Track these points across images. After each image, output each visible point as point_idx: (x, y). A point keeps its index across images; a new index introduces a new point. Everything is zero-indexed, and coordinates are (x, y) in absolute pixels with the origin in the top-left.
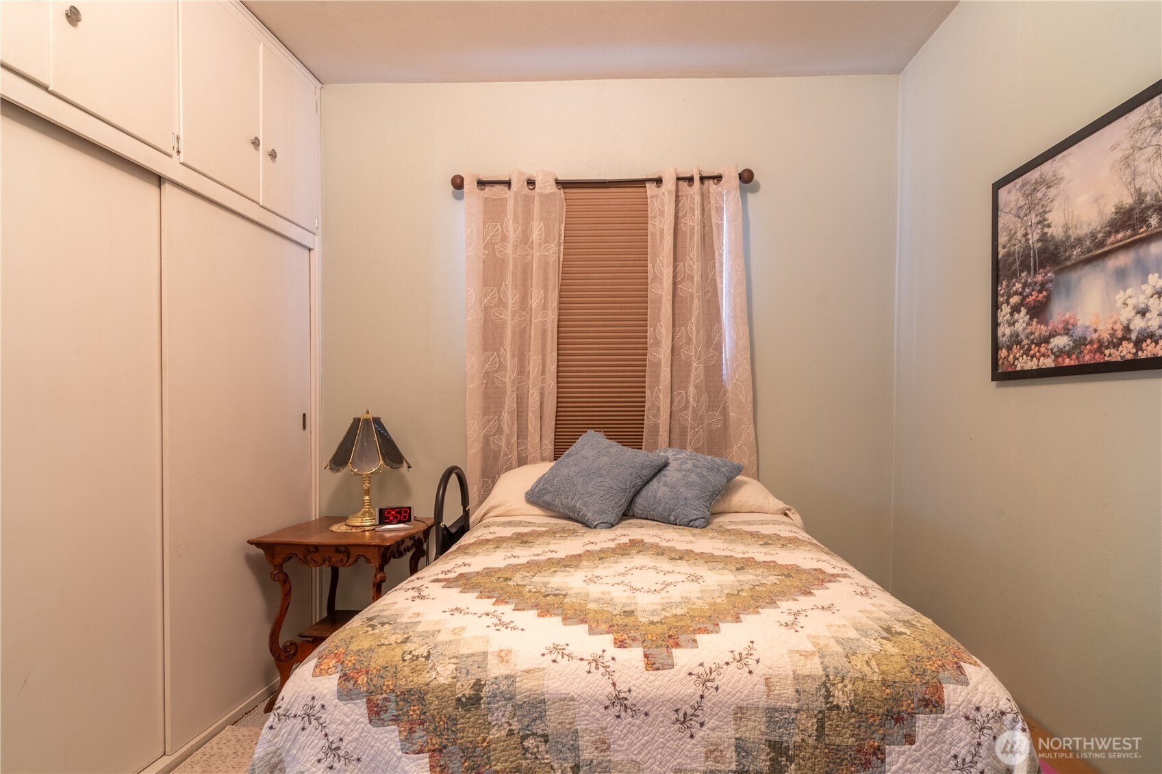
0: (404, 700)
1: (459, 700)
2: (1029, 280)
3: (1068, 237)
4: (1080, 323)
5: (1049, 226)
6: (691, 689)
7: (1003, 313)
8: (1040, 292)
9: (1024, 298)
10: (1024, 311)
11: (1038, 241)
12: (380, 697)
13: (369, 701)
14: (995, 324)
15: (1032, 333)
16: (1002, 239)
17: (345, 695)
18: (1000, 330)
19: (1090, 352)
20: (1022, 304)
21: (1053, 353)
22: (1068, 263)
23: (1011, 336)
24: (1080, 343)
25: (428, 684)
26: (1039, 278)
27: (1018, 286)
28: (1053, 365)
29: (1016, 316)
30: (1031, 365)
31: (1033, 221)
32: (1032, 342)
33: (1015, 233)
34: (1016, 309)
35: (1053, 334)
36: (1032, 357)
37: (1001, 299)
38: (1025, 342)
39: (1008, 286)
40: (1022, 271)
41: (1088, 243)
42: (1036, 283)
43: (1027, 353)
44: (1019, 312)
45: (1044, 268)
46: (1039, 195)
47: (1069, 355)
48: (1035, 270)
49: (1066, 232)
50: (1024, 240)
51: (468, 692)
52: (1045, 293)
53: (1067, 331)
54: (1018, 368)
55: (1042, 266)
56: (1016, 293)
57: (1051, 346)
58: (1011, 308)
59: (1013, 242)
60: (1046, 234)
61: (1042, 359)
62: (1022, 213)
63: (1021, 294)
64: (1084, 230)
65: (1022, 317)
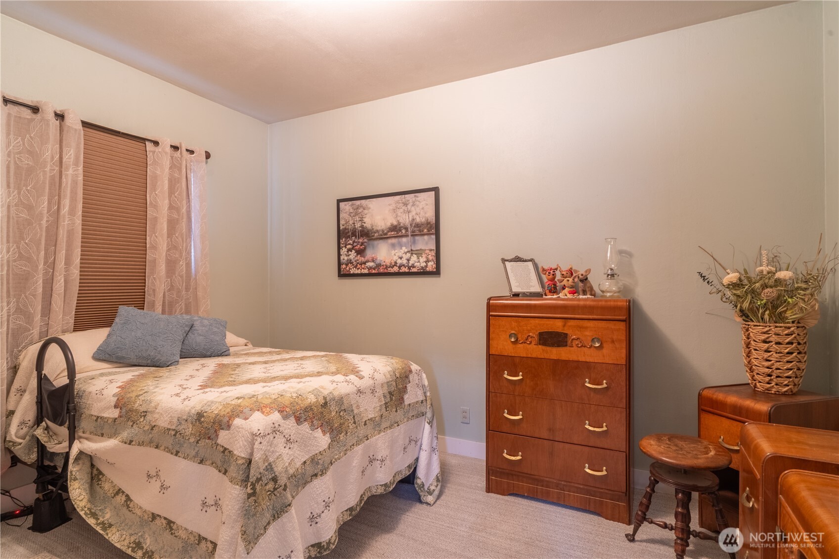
0: (306, 411)
1: (321, 405)
2: (356, 241)
3: (373, 229)
4: (378, 259)
5: (365, 223)
6: (371, 382)
7: (343, 251)
8: (361, 245)
9: (354, 247)
10: (353, 251)
11: (360, 227)
12: (298, 413)
13: (295, 416)
14: (339, 255)
15: (358, 260)
16: (342, 222)
17: (285, 417)
18: (342, 258)
19: (383, 269)
20: (353, 248)
21: (368, 268)
22: (373, 238)
23: (348, 260)
24: (379, 265)
25: (310, 403)
26: (361, 240)
27: (351, 242)
28: (368, 272)
29: (350, 253)
30: (359, 272)
31: (358, 219)
32: (358, 263)
33: (349, 221)
34: (349, 250)
35: (368, 261)
36: (358, 269)
37: (342, 245)
38: (355, 263)
39: (345, 241)
40: (352, 236)
41: (381, 233)
42: (359, 242)
43: (356, 267)
44: (351, 251)
45: (363, 237)
46: (360, 211)
47: (374, 269)
48: (359, 237)
49: (372, 227)
50: (353, 225)
51: (323, 401)
52: (363, 246)
53: (373, 261)
54: (352, 272)
55: (362, 236)
56: (350, 244)
57: (366, 265)
58: (348, 249)
59: (348, 224)
60: (363, 225)
61: (362, 270)
62: (352, 215)
63: (352, 245)
64: (379, 228)
65: (353, 254)
